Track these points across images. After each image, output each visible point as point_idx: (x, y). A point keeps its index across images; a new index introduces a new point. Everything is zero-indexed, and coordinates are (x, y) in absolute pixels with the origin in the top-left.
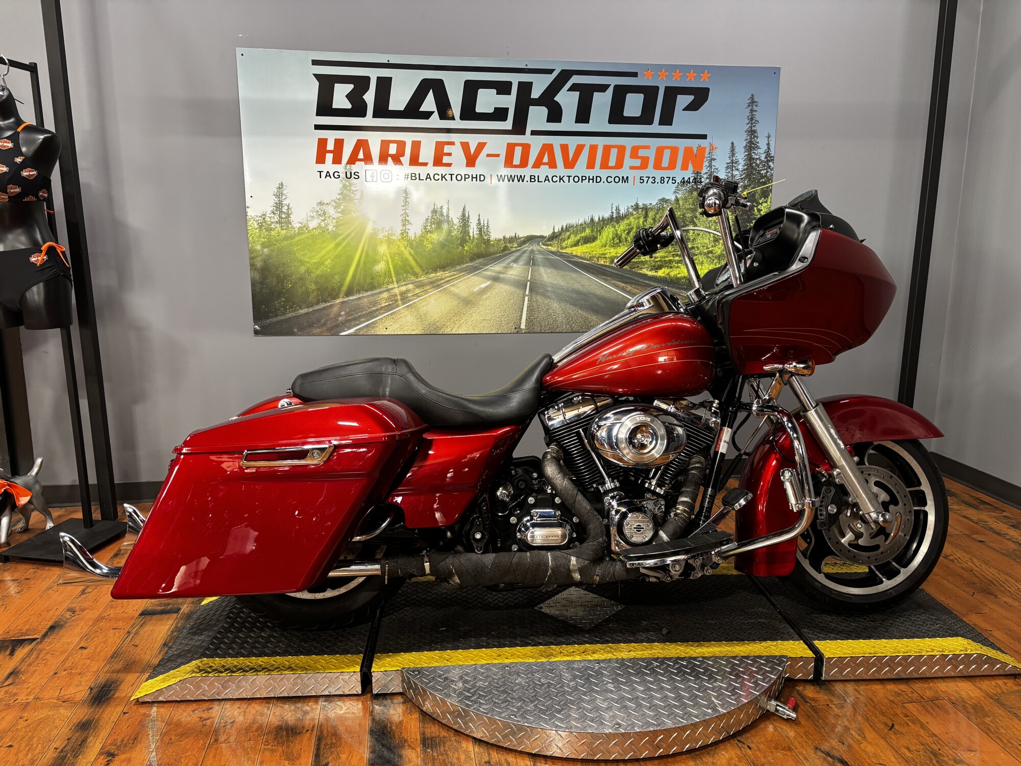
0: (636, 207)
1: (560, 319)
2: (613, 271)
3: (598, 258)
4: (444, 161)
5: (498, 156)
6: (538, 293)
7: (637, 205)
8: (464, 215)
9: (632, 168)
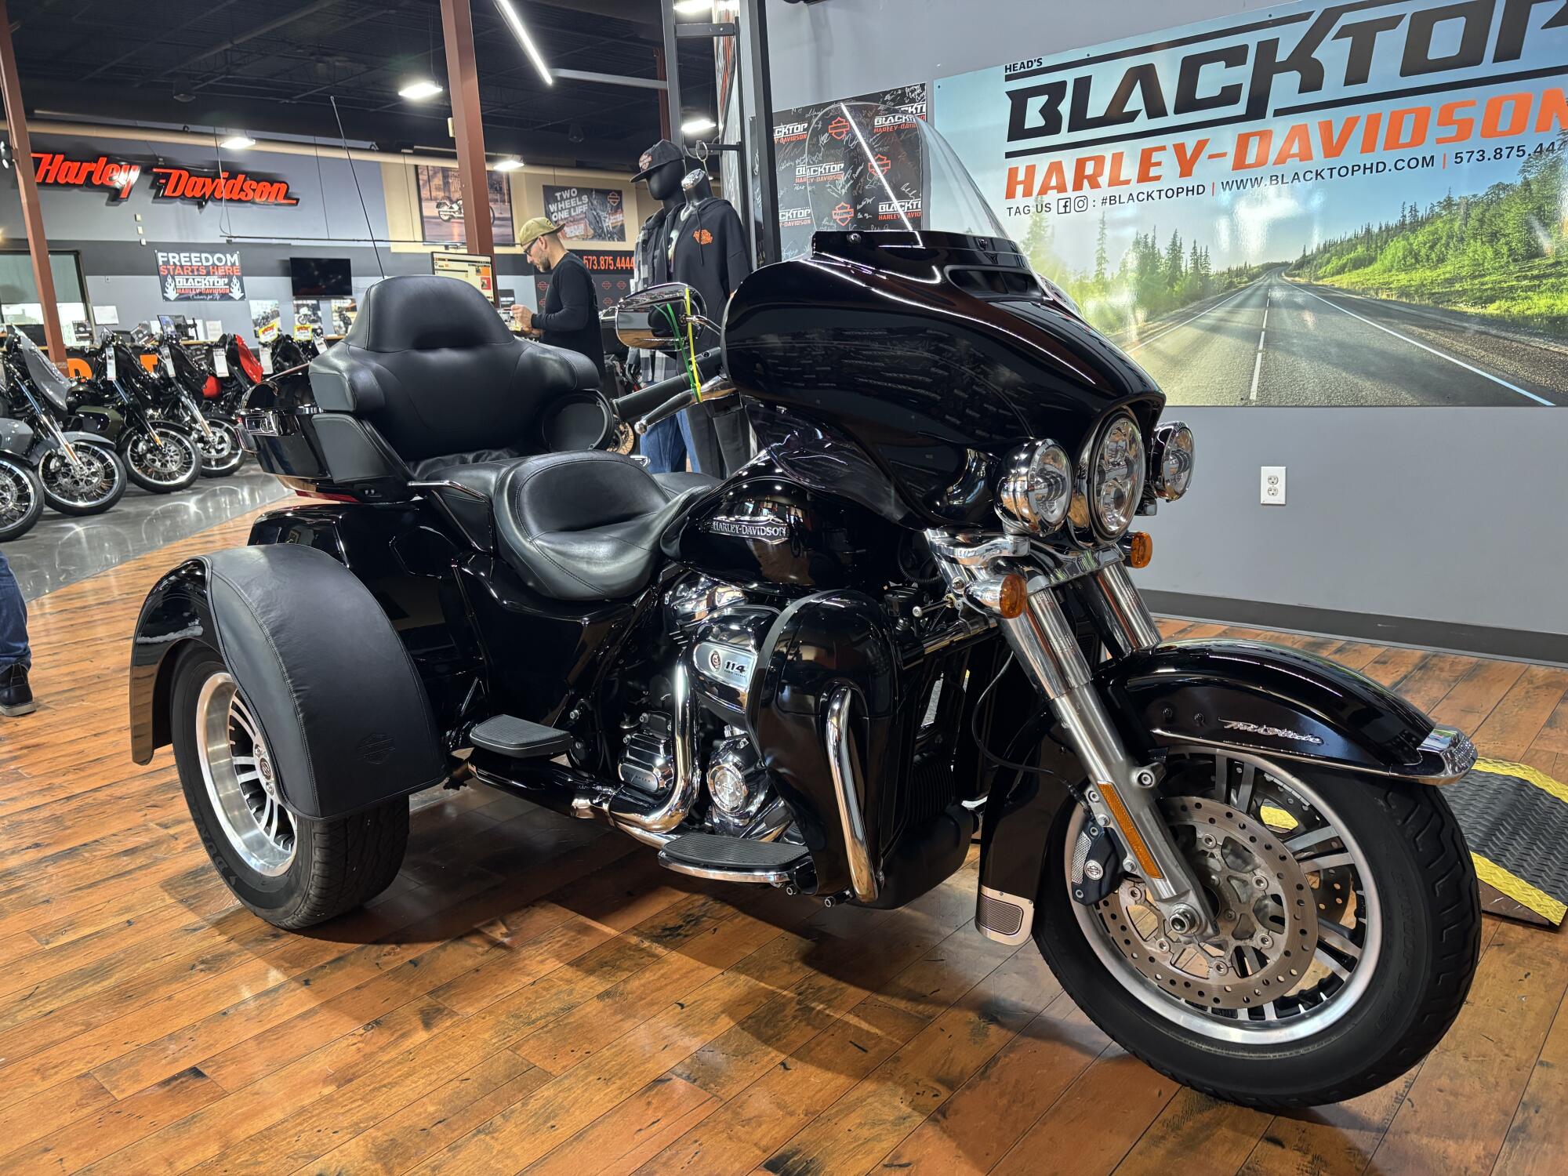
0: (1449, 204)
1: (1310, 386)
2: (1403, 309)
3: (1378, 289)
4: (1152, 174)
5: (1224, 155)
6: (1276, 348)
7: (1449, 198)
8: (1174, 243)
9: (1440, 141)
